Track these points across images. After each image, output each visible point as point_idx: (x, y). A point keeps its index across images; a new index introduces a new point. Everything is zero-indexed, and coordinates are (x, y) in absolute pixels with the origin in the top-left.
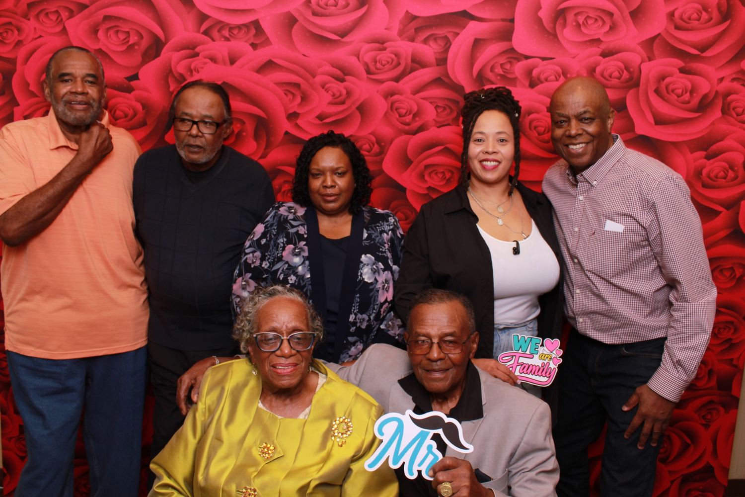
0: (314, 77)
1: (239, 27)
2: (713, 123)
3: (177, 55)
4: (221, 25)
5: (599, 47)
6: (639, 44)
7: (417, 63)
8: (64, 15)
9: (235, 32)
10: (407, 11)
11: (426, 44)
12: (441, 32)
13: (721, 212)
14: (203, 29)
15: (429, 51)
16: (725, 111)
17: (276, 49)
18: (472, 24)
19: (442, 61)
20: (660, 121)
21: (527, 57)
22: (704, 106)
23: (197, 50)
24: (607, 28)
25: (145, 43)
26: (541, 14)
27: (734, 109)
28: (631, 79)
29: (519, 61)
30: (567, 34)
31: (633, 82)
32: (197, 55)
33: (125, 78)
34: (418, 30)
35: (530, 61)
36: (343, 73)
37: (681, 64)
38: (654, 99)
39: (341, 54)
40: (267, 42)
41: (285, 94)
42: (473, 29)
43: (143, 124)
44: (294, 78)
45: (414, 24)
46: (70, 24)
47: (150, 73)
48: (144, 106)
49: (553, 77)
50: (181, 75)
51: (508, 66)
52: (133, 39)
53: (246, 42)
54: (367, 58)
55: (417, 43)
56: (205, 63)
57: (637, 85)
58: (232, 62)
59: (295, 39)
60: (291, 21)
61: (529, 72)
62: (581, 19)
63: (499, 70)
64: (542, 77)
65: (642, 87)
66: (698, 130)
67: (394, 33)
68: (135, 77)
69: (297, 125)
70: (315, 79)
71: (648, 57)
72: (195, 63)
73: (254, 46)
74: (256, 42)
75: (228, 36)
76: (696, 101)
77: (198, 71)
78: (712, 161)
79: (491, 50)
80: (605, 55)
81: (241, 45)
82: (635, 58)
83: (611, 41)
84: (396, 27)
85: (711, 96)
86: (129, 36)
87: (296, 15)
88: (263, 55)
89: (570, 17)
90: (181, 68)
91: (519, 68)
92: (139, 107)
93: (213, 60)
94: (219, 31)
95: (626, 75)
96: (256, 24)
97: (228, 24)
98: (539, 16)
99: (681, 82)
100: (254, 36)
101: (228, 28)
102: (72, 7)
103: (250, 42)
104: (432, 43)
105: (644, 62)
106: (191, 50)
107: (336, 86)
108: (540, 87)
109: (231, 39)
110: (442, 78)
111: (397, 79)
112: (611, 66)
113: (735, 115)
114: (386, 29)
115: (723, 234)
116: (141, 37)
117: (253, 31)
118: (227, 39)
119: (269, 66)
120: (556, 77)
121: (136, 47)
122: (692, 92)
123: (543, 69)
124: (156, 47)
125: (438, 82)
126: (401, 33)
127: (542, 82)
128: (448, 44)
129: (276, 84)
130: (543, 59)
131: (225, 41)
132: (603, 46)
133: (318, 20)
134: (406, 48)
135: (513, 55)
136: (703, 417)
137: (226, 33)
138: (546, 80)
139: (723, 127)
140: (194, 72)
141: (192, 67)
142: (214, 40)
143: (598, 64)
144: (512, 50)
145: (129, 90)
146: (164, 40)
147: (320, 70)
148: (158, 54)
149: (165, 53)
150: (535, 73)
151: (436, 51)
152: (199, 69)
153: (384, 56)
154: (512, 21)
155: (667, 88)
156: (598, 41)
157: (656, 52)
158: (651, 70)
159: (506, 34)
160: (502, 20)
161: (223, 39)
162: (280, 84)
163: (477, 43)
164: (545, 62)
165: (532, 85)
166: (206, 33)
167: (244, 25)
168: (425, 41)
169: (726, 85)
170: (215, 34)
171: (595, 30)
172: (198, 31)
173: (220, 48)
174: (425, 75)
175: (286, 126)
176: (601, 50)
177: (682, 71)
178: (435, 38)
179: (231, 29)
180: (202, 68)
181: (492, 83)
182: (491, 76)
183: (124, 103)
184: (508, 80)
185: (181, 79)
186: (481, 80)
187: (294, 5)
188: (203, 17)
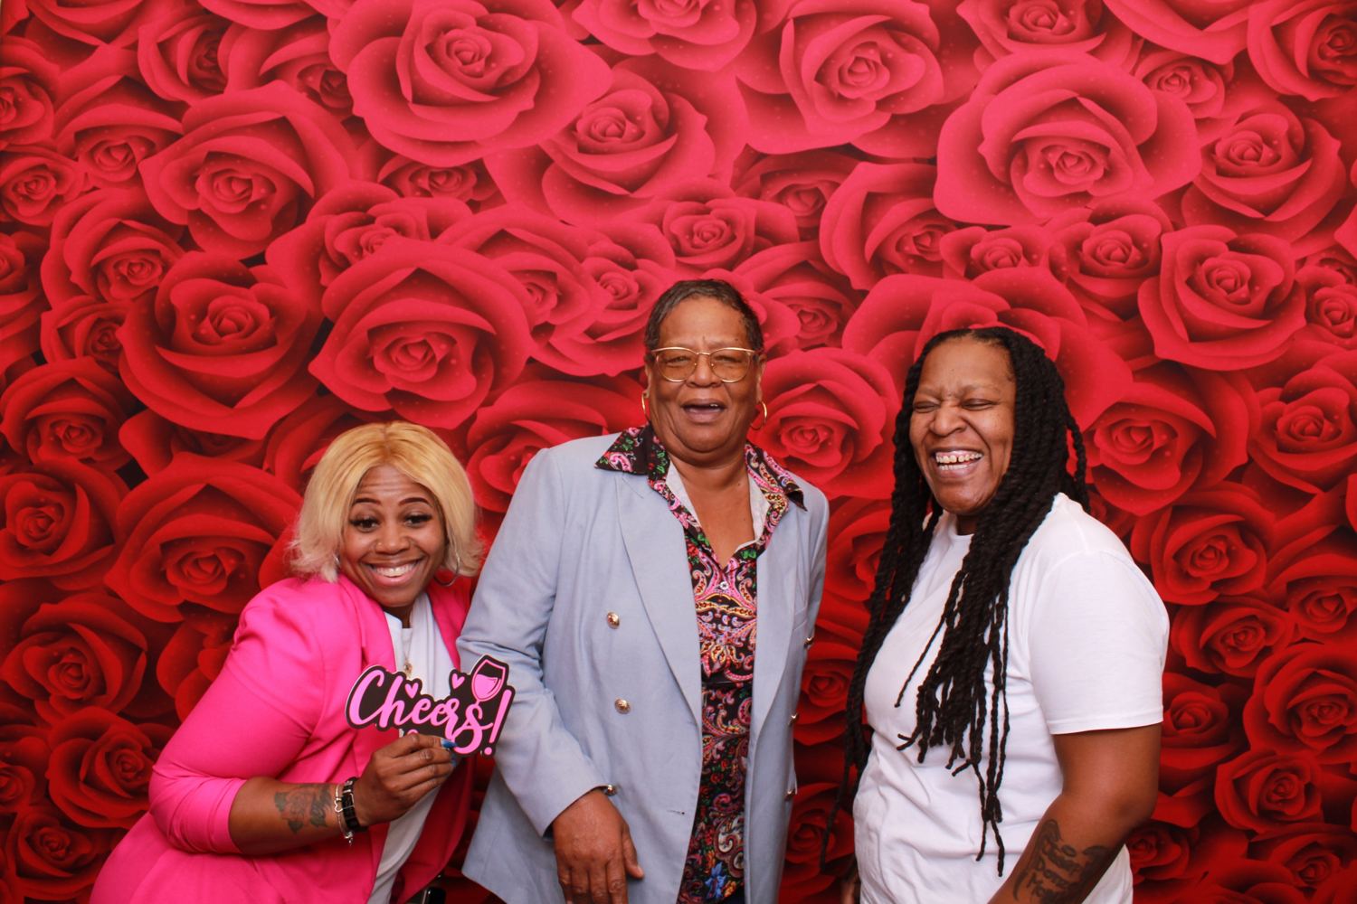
0: (581, 261)
1: (448, 173)
2: (1291, 338)
3: (334, 221)
4: (415, 169)
5: (1086, 207)
6: (1156, 201)
7: (766, 236)
8: (138, 151)
9: (440, 181)
10: (747, 145)
11: (781, 203)
12: (807, 181)
13: (1313, 496)
14: (381, 176)
15: (786, 216)
16: (1312, 316)
17: (514, 211)
18: (862, 167)
19: (810, 232)
20: (1198, 335)
21: (960, 225)
22: (1274, 308)
23: (372, 211)
24: (1099, 173)
25: (278, 200)
26: (983, 149)
27: (1327, 313)
28: (1144, 261)
29: (945, 231)
30: (1030, 184)
31: (1148, 267)
32: (371, 220)
33: (242, 261)
34: (766, 178)
35: (965, 231)
36: (632, 253)
37: (1231, 234)
38: (1186, 295)
39: (629, 220)
40: (497, 199)
41: (529, 290)
42: (863, 177)
43: (270, 343)
44: (546, 263)
45: (759, 169)
46: (147, 168)
47: (284, 253)
48: (274, 311)
49: (1007, 260)
50: (342, 256)
51: (927, 242)
52: (258, 193)
53: (459, 198)
54: (677, 227)
55: (764, 200)
56: (386, 236)
57: (1155, 271)
58: (435, 232)
59: (547, 194)
60: (540, 162)
61: (964, 251)
62: (1053, 158)
63: (911, 248)
64: (988, 259)
65: (1164, 275)
66: (1267, 349)
67: (725, 183)
68: (260, 259)
69: (549, 346)
70: (584, 264)
71: (1173, 223)
72: (367, 235)
73: (474, 206)
74: (477, 199)
75: (427, 187)
76: (1260, 299)
77: (372, 248)
78: (1292, 405)
79: (897, 214)
80: (1097, 219)
81: (450, 203)
82: (1148, 226)
83: (1107, 196)
84: (728, 172)
85: (1287, 290)
86: (251, 188)
87: (551, 152)
88: (490, 220)
89: (1035, 156)
90: (341, 244)
91: (946, 245)
92: (264, 311)
93: (400, 229)
94: (412, 179)
95: (1135, 255)
96: (478, 167)
97: (428, 167)
98: (980, 155)
99: (1232, 265)
100: (476, 188)
101: (427, 175)
102: (151, 138)
103: (467, 199)
104: (791, 201)
105: (1166, 232)
106: (361, 212)
107: (621, 278)
108: (984, 277)
109: (433, 194)
110: (811, 262)
111: (730, 265)
112: (1107, 239)
113: (1329, 324)
114: (709, 176)
115: (1319, 534)
116: (273, 189)
117: (473, 180)
118: (426, 194)
119: (500, 240)
120: (1013, 261)
121: (263, 207)
122: (1251, 284)
123: (989, 245)
124: (298, 206)
125: (802, 269)
126: (736, 184)
127: (988, 270)
128: (820, 202)
129: (513, 272)
130: (990, 228)
131: (421, 196)
132: (1093, 205)
133: (588, 161)
134: (746, 210)
135: (935, 221)
136: (1301, 873)
137: (424, 182)
138: (996, 265)
139: (1310, 344)
140: (364, 251)
141: (363, 241)
142: (402, 196)
143: (1086, 237)
144: (934, 213)
145: (248, 282)
146: (312, 196)
147: (592, 248)
148: (301, 220)
149: (317, 218)
150: (975, 253)
151: (798, 214)
152: (375, 247)
153: (706, 224)
154: (932, 162)
155: (1208, 275)
156: (1084, 196)
157: (1186, 215)
158: (1179, 245)
159: (922, 184)
160: (916, 160)
161: (418, 193)
162: (519, 273)
163: (873, 201)
164: (993, 234)
165: (970, 274)
166: (389, 182)
167: (456, 169)
168: (780, 198)
169: (1311, 271)
170: (405, 184)
171: (1078, 177)
172: (375, 180)
173: (413, 208)
174: (779, 256)
175: (530, 348)
176: (1090, 212)
177: (1233, 246)
178: (796, 192)
179: (434, 175)
180: (380, 244)
181: (899, 271)
182: (896, 257)
183: (238, 304)
184: (927, 265)
185: (342, 264)
186: (879, 266)
187: (546, 134)
188: (383, 155)
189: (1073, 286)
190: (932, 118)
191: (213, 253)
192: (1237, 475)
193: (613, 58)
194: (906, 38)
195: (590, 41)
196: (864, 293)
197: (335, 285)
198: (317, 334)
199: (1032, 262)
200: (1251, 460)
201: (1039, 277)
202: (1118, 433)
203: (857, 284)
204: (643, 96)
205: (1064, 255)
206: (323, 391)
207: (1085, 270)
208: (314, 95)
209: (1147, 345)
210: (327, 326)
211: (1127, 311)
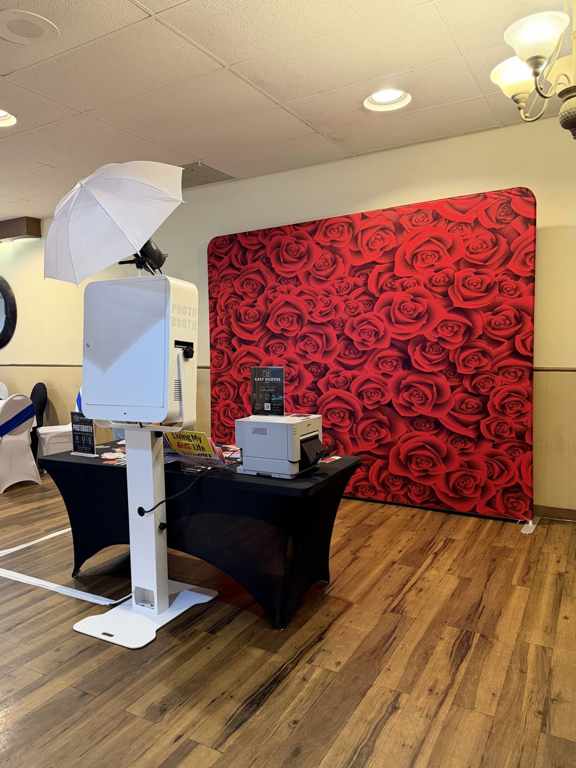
0: (317, 296)
1: (291, 278)
2: (495, 297)
3: (269, 292)
4: (284, 278)
5: (433, 268)
6: (452, 264)
7: (356, 286)
8: (233, 279)
9: (289, 281)
10: (351, 264)
12: (364, 272)
13: (504, 342)
15: (360, 281)
16: (501, 290)
17: (304, 286)
18: (377, 266)
19: (366, 284)
20: (466, 299)
21: (401, 278)
22: (488, 289)
23: (276, 289)
24: (437, 259)
25: (259, 288)
26: (406, 257)
27: (505, 289)
28: (450, 281)
29: (397, 280)
30: (418, 264)
32: (276, 291)
33: (253, 302)
34: (356, 272)
36: (328, 293)
37: (475, 270)
38: (462, 288)
39: (327, 286)
40: (301, 284)
41: (307, 304)
42: (378, 269)
43: (259, 320)
44: (311, 298)
45: (354, 270)
46: (234, 283)
47: (261, 299)
48: (259, 313)
49: (413, 285)
50: (271, 299)
51: (393, 283)
52: (255, 286)
53: (293, 284)
54: (337, 287)
55: (355, 277)
56: (279, 294)
57: (453, 283)
58: (289, 292)
59: (310, 281)
60: (308, 274)
61: (402, 284)
62: (424, 256)
63: (389, 285)
64: (408, 286)
65: (455, 284)
66: (487, 301)
67: (347, 274)
68: (256, 302)
69: (312, 316)
71: (458, 269)
72: (276, 294)
73: (296, 286)
74: (296, 284)
76: (484, 288)
78: (496, 316)
79: (385, 277)
80: (436, 271)
81: (291, 286)
82: (451, 272)
83: (438, 265)
84: (347, 271)
85: (492, 284)
86: (253, 286)
87: (310, 271)
88: (299, 289)
89: (419, 257)
90: (271, 297)
91: (397, 283)
92: (257, 313)
93: (282, 292)
95: (447, 279)
96: (296, 277)
97: (286, 278)
98: (405, 259)
99: (475, 279)
100: (296, 281)
102: (235, 276)
104: (361, 277)
105: (456, 272)
106: (274, 289)
107: (326, 299)
108: (407, 290)
111: (348, 294)
112: (439, 276)
113: (506, 292)
114: (343, 273)
115: (507, 353)
116: (258, 286)
117: (295, 280)
118: (287, 284)
121: (256, 290)
122: (481, 283)
123: (408, 282)
124: (263, 289)
125: (364, 293)
126: (349, 274)
127: (408, 288)
128: (368, 276)
129: (304, 300)
130: (408, 277)
132: (435, 268)
133: (318, 273)
134: (351, 281)
135: (395, 277)
136: (510, 454)
137: (286, 281)
138: (410, 287)
139: (500, 299)
140: (275, 298)
141: (275, 296)
142: (282, 285)
143: (433, 276)
144: (394, 275)
145: (254, 307)
146: (265, 286)
147: (319, 293)
148: (263, 292)
149: (265, 291)
150: (405, 284)
151: (363, 280)
152: (277, 297)
153: (343, 285)
154: (394, 262)
155: (468, 283)
156: (433, 265)
157: (461, 266)
158: (459, 276)
159: (391, 269)
160: (390, 263)
161: (285, 284)
163: (379, 275)
164: (409, 279)
165: (404, 290)
166: (279, 282)
168: (359, 277)
169: (500, 277)
170: (283, 282)
171: (431, 260)
172: (277, 282)
173: (284, 287)
174: (360, 290)
175: (308, 317)
177: (475, 273)
178: (362, 274)
179: (288, 279)
181: (387, 291)
182: (386, 288)
183: (253, 312)
184: (393, 289)
185: (271, 301)
186: (382, 291)
187: (309, 268)
188: (278, 276)
189: (430, 290)
190: (393, 251)
191: (248, 301)
192: (480, 337)
193: (322, 247)
194: (387, 231)
195: (318, 244)
196: (379, 298)
197: (270, 306)
198: (267, 318)
199: (419, 285)
200: (484, 333)
201: (421, 289)
202: (444, 328)
203: (377, 296)
204: (329, 255)
205: (427, 282)
206: (269, 330)
207: (433, 285)
208: (264, 264)
209: (451, 303)
210: (269, 315)
211: (445, 295)
